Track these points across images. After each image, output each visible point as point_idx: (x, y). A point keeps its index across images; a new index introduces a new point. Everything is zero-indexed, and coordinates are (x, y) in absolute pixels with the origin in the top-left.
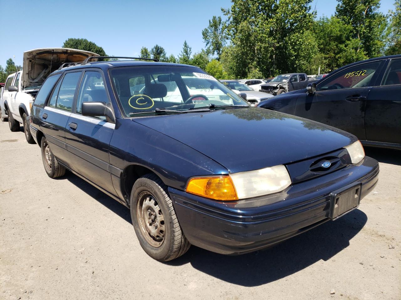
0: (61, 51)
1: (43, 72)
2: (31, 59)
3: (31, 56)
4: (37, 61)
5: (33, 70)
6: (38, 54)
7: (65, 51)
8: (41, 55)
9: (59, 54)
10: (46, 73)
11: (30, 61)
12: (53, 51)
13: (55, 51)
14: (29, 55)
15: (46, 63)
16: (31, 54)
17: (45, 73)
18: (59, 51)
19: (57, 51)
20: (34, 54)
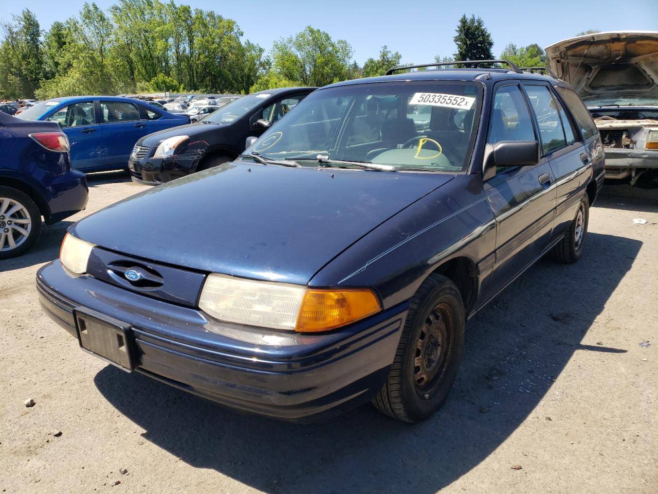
0: (608, 38)
1: (586, 77)
2: (559, 59)
3: (558, 53)
4: (571, 61)
5: (568, 76)
6: (568, 48)
7: (616, 36)
8: (575, 50)
9: (608, 44)
10: (591, 80)
11: (558, 61)
12: (592, 41)
13: (596, 39)
14: (554, 52)
15: (586, 62)
16: (557, 50)
17: (588, 79)
18: (605, 39)
19: (601, 39)
20: (563, 49)
